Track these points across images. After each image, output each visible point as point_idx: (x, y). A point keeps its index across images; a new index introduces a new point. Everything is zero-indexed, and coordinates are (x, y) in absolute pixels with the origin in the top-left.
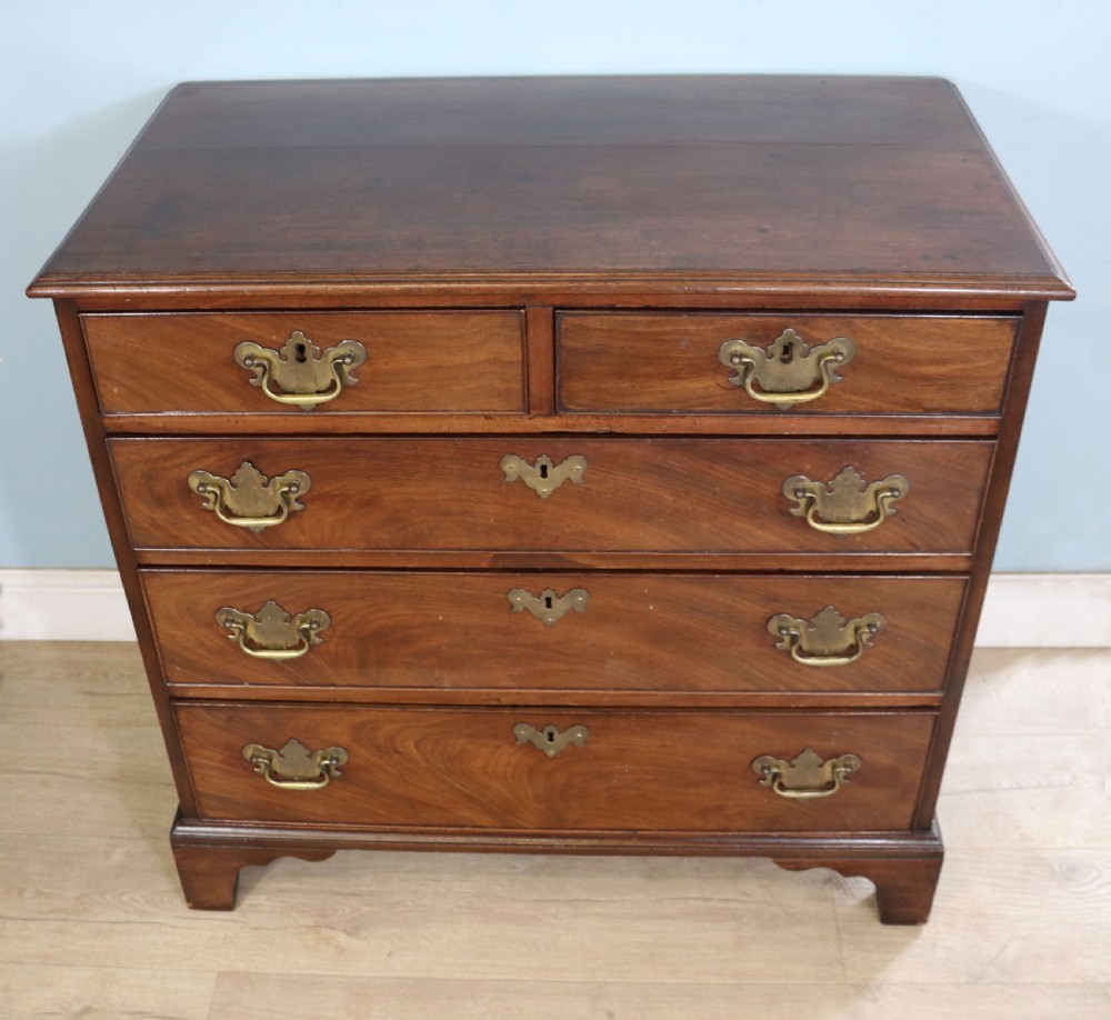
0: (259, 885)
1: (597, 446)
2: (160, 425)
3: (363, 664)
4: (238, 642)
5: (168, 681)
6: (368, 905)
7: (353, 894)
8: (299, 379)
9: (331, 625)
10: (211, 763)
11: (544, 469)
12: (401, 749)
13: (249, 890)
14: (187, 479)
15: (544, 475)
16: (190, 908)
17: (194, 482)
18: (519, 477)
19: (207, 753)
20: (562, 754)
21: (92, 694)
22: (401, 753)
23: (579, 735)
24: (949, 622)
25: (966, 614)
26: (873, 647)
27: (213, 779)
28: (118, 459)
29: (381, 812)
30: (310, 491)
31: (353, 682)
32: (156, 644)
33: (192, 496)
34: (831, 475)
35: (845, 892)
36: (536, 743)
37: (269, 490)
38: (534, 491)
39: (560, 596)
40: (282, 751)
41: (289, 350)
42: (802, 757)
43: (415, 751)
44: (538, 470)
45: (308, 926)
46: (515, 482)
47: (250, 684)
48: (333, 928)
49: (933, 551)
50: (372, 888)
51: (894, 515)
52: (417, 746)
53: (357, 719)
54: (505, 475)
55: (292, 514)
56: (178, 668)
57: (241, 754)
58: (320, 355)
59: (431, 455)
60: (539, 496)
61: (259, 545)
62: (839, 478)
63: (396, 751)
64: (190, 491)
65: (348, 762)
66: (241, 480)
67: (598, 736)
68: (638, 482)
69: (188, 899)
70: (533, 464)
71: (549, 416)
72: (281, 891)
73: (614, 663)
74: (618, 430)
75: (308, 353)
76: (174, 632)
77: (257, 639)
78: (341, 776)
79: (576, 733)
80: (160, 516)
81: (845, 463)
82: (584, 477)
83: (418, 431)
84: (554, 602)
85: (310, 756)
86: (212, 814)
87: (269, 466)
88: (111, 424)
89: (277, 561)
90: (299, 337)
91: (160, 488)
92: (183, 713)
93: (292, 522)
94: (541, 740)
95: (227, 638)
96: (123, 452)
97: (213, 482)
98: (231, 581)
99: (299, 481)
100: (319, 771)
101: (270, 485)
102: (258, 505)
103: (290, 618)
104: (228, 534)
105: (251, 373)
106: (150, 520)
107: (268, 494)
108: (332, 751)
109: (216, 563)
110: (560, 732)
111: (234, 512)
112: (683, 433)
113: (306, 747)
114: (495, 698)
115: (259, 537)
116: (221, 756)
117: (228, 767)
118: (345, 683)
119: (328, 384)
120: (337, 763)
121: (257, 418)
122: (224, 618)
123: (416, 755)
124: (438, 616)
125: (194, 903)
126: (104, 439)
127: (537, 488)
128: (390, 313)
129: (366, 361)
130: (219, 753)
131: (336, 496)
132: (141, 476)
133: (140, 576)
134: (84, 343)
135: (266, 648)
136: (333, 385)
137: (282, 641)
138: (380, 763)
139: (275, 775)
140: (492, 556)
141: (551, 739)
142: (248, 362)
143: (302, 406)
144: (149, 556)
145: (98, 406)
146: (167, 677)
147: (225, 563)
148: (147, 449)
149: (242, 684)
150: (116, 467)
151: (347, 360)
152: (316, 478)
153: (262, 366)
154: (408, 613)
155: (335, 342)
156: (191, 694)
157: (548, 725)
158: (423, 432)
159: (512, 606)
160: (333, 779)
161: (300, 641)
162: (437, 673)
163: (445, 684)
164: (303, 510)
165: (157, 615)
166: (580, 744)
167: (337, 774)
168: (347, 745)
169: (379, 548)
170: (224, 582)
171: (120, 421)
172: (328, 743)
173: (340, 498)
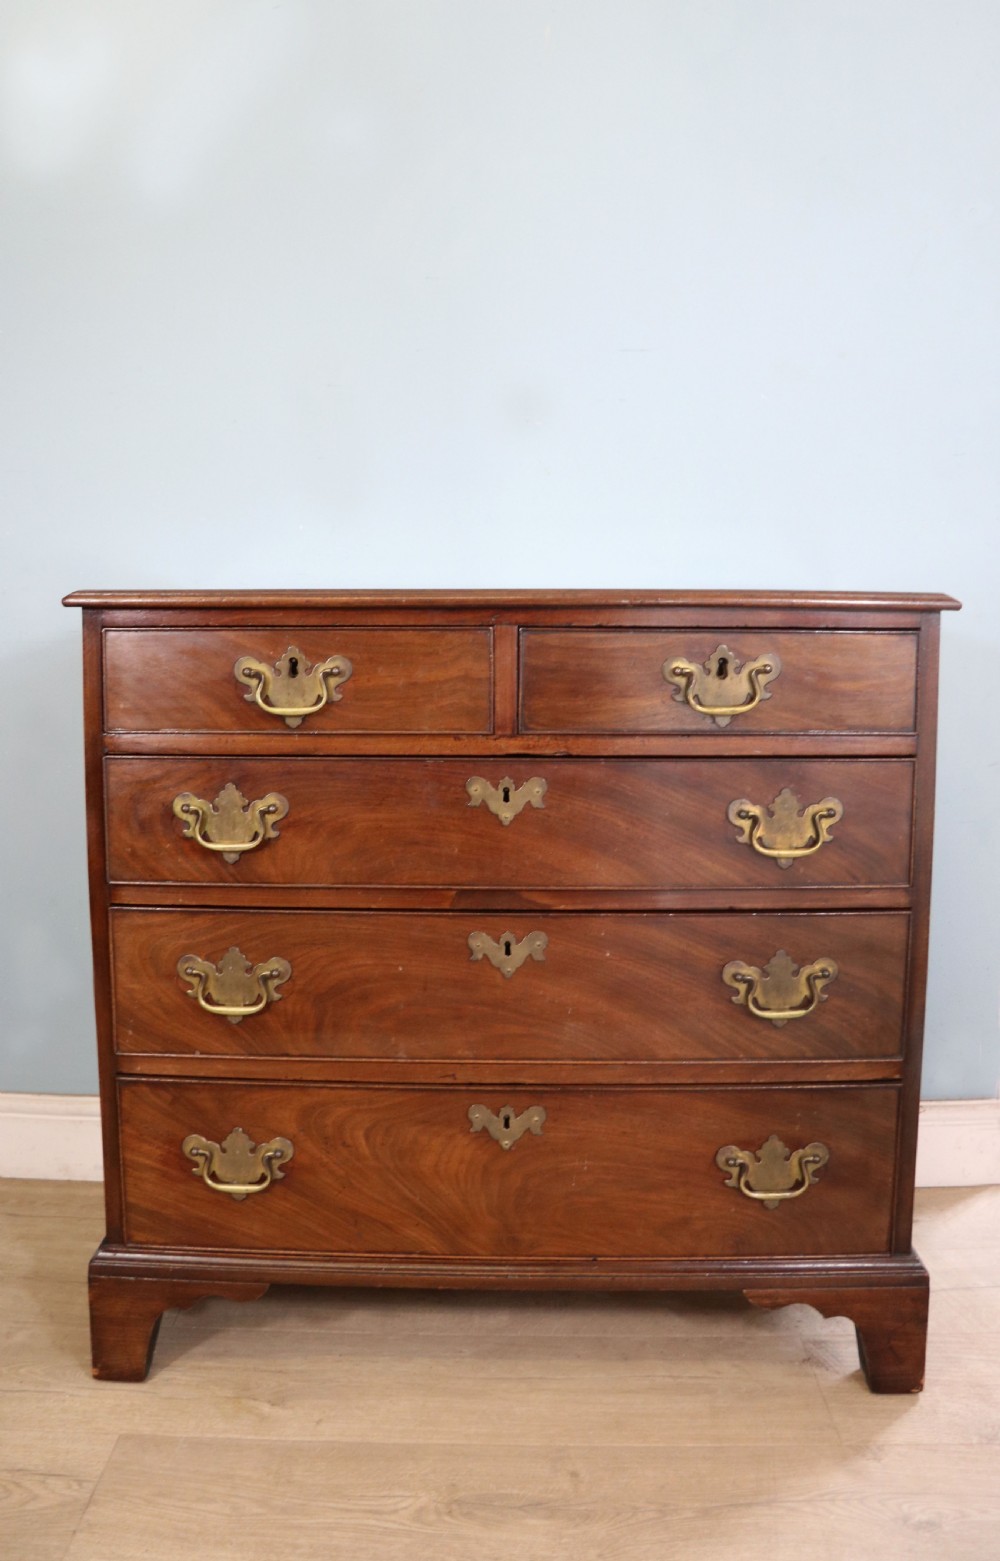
0: (175, 1364)
1: (556, 767)
3: (319, 1029)
4: (196, 999)
5: (118, 1049)
6: (296, 1381)
8: (289, 694)
9: (290, 977)
10: (147, 1162)
11: (506, 792)
12: (349, 1141)
14: (172, 802)
15: (506, 799)
16: (96, 1378)
17: (177, 806)
18: (483, 801)
19: (146, 1147)
20: (517, 1145)
22: (349, 1146)
23: (536, 1119)
24: (898, 969)
25: (913, 959)
26: (827, 1000)
27: (146, 1189)
28: (112, 779)
30: (285, 816)
31: (308, 1052)
32: (114, 1000)
33: (174, 821)
34: (770, 798)
35: (827, 1370)
36: (492, 1129)
37: (248, 814)
38: (497, 816)
39: (519, 941)
40: (225, 1144)
41: (284, 664)
42: (767, 1146)
43: (363, 1142)
44: (501, 794)
45: (228, 1397)
46: (480, 807)
47: (201, 1053)
48: (255, 1399)
49: (873, 883)
50: (302, 1368)
51: (831, 842)
52: (367, 1137)
53: (307, 1100)
54: (469, 798)
55: (266, 842)
56: (130, 1032)
57: (181, 1149)
58: (309, 671)
59: (403, 777)
60: (501, 822)
61: (231, 879)
62: (778, 800)
63: (344, 1144)
64: (173, 816)
65: (291, 1159)
66: (223, 803)
67: (555, 1120)
68: (594, 807)
69: (95, 1363)
70: (496, 786)
71: (512, 736)
73: (572, 1025)
74: (575, 752)
75: (300, 668)
76: (131, 986)
77: (215, 997)
78: (284, 1177)
79: (533, 1117)
80: (141, 845)
81: (782, 785)
82: (545, 798)
83: (392, 753)
84: (513, 948)
85: (253, 1150)
86: (139, 1236)
87: (251, 788)
88: (112, 744)
89: (246, 900)
90: (293, 651)
91: (145, 811)
92: (127, 1092)
93: (266, 852)
94: (496, 1126)
95: (187, 994)
96: (119, 772)
97: (196, 803)
98: (201, 922)
99: (278, 803)
100: (261, 1170)
101: (250, 809)
102: (236, 831)
103: (251, 968)
104: (203, 865)
105: (247, 688)
106: (129, 850)
107: (246, 819)
108: (277, 1143)
109: (187, 903)
110: (517, 1116)
111: (212, 838)
112: (633, 754)
113: (251, 1137)
114: (451, 1073)
115: (232, 870)
116: (159, 1152)
117: (165, 1168)
118: (298, 1053)
119: (314, 700)
120: (281, 1157)
121: (245, 738)
122: (186, 966)
123: (364, 1149)
124: (398, 966)
125: (101, 1369)
126: (101, 758)
127: (499, 813)
128: (376, 630)
129: (351, 675)
130: (158, 1148)
131: (310, 822)
132: (131, 799)
133: (110, 915)
134: (102, 658)
135: (223, 1005)
136: (319, 699)
137: (240, 997)
138: (326, 1160)
139: (214, 1177)
140: (454, 893)
141: (507, 1125)
142: (247, 672)
143: (289, 721)
144: (123, 893)
145: (103, 723)
146: (118, 1044)
147: (194, 903)
148: (138, 768)
149: (194, 1053)
150: (108, 787)
151: (335, 671)
152: (294, 801)
153: (258, 675)
154: (369, 962)
155: (323, 658)
156: (139, 1068)
157: (504, 1106)
158: (396, 753)
159: (471, 952)
160: (274, 1182)
161: (259, 995)
162: (393, 1039)
163: (401, 1054)
164: (277, 838)
165: (120, 965)
166: (537, 1131)
167: (280, 1175)
168: (294, 1136)
169: (346, 883)
170: (192, 923)
171: (120, 741)
172: (275, 1133)
173: (315, 825)
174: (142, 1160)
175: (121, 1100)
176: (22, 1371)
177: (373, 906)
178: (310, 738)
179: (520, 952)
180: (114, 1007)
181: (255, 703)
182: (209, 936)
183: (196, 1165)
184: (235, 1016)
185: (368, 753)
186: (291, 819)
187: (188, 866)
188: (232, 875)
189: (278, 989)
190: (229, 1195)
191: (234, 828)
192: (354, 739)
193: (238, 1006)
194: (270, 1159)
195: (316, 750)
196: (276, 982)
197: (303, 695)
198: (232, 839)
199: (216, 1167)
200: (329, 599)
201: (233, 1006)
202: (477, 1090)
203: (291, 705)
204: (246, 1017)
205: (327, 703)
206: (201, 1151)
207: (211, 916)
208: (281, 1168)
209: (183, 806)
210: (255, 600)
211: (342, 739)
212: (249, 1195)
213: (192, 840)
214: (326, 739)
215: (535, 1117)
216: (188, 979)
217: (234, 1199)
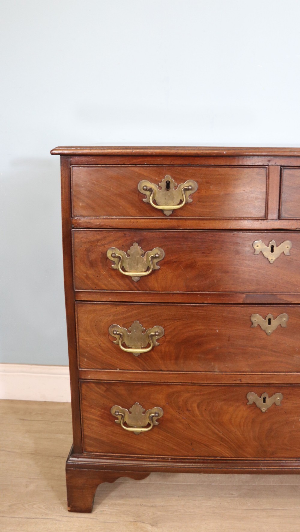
0: (104, 502)
1: (296, 236)
2: (98, 224)
3: (177, 358)
4: (118, 345)
5: (80, 367)
6: (160, 511)
7: (153, 506)
8: (166, 199)
9: (164, 335)
10: (94, 417)
11: (272, 247)
12: (190, 409)
13: (99, 504)
14: (106, 252)
15: (272, 251)
16: (69, 511)
17: (109, 254)
18: (261, 252)
19: (93, 411)
20: (269, 410)
21: (23, 420)
22: (190, 411)
28: (76, 240)
29: (175, 447)
30: (163, 259)
31: (172, 369)
32: (78, 345)
33: (107, 261)
36: (257, 404)
37: (145, 258)
38: (267, 259)
39: (275, 318)
40: (131, 410)
41: (163, 184)
43: (196, 408)
44: (270, 248)
45: (130, 521)
46: (259, 254)
47: (120, 370)
48: (143, 523)
50: (162, 504)
52: (198, 406)
53: (170, 391)
54: (255, 250)
55: (154, 271)
56: (86, 360)
57: (110, 412)
58: (176, 187)
59: (222, 240)
60: (269, 261)
61: (135, 289)
63: (187, 410)
64: (107, 258)
65: (163, 417)
66: (132, 252)
67: (287, 399)
69: (69, 506)
70: (268, 245)
71: (276, 220)
72: (115, 504)
73: (298, 357)
75: (171, 185)
77: (127, 344)
78: (159, 424)
79: (277, 397)
80: (91, 272)
82: (290, 251)
83: (217, 228)
84: (272, 321)
85: (144, 413)
86: (89, 449)
87: (146, 245)
88: (75, 223)
89: (142, 299)
90: (168, 177)
91: (93, 256)
92: (84, 386)
93: (153, 276)
94: (259, 402)
95: (113, 342)
96: (79, 237)
97: (119, 253)
98: (120, 309)
99: (159, 253)
100: (148, 421)
101: (145, 256)
102: (138, 266)
103: (145, 330)
104: (121, 282)
105: (144, 196)
106: (85, 275)
107: (143, 260)
108: (156, 409)
109: (113, 300)
110: (269, 397)
111: (126, 270)
113: (143, 407)
114: (239, 379)
115: (136, 285)
116: (99, 413)
117: (103, 420)
118: (167, 370)
119: (178, 202)
120: (158, 416)
121: (143, 220)
122: (113, 330)
123: (197, 412)
124: (216, 330)
125: (72, 508)
126: (71, 230)
127: (269, 258)
128: (210, 167)
129: (197, 190)
130: (99, 411)
131: (175, 262)
132: (85, 250)
133: (76, 305)
134: (70, 180)
135: (131, 348)
136: (181, 202)
137: (139, 344)
138: (178, 417)
139: (125, 424)
140: (245, 296)
141: (264, 401)
142: (145, 188)
143: (165, 212)
144: (82, 295)
145: (71, 213)
146: (80, 365)
147: (117, 300)
148: (90, 235)
149: (116, 369)
150: (74, 244)
151: (190, 188)
152: (167, 252)
153: (151, 190)
154: (202, 328)
155: (184, 181)
156: (89, 377)
157: (263, 393)
158: (219, 228)
159: (252, 324)
160: (154, 426)
161: (148, 343)
162: (212, 363)
163: (216, 370)
164: (159, 270)
165: (80, 328)
166: (278, 404)
167: (157, 423)
168: (164, 406)
170: (116, 310)
171: (80, 221)
172: (154, 405)
173: (177, 263)
174: (92, 416)
175: (81, 390)
176: (35, 506)
177: (205, 302)
178: (176, 221)
179: (275, 323)
180: (78, 348)
181: (149, 204)
182: (124, 316)
183: (117, 419)
184: (137, 353)
185: (204, 228)
186: (165, 261)
187: (114, 283)
188: (136, 287)
189: (157, 340)
190: (133, 432)
191: (137, 264)
192: (197, 221)
193: (139, 348)
194: (153, 416)
195: (179, 226)
196: (157, 337)
197: (173, 200)
198: (137, 270)
199: (126, 420)
200: (187, 151)
201: (136, 348)
202: (251, 387)
203: (167, 204)
204: (142, 354)
205: (185, 204)
206: (120, 413)
207: (125, 306)
208: (157, 421)
209: (112, 254)
210: (149, 151)
211: (192, 221)
212: (141, 433)
213: (116, 270)
214: (184, 221)
215: (278, 398)
216: (114, 335)
217: (135, 434)
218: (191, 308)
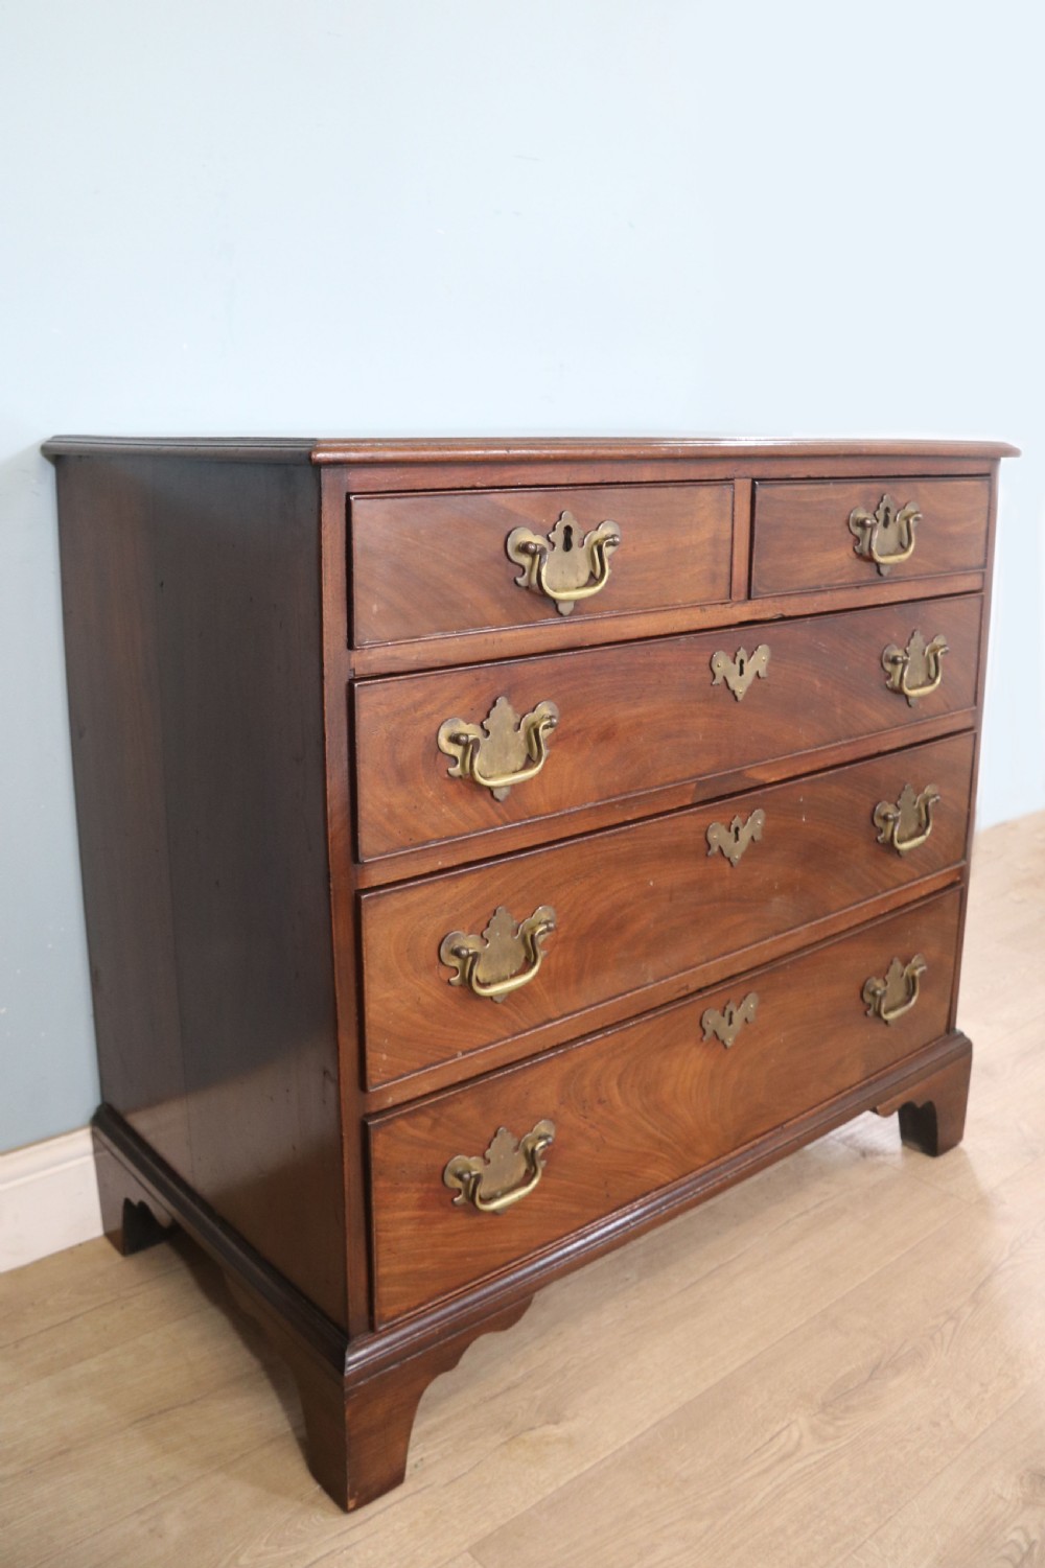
1: (775, 632)
2: (414, 658)
3: (579, 977)
5: (370, 1084)
6: (537, 1388)
8: (564, 575)
10: (403, 1214)
11: (741, 664)
12: (604, 1096)
14: (437, 732)
15: (741, 671)
16: (351, 1510)
17: (443, 737)
18: (724, 677)
19: (401, 1197)
20: (738, 1039)
22: (603, 1101)
23: (752, 1006)
24: (965, 784)
27: (399, 1248)
28: (366, 715)
30: (556, 729)
31: (568, 1009)
32: (366, 1022)
33: (439, 759)
34: (907, 640)
36: (720, 1031)
37: (521, 733)
38: (735, 691)
39: (744, 823)
40: (489, 1152)
41: (558, 535)
42: (892, 970)
43: (616, 1093)
44: (737, 666)
45: (505, 1443)
46: (722, 684)
47: (463, 1052)
48: (532, 1429)
49: (958, 709)
50: (522, 1372)
52: (619, 1084)
53: (567, 1065)
54: (714, 676)
56: (384, 1057)
57: (442, 1181)
58: (581, 541)
59: (660, 662)
60: (738, 697)
61: (497, 822)
62: (912, 642)
63: (601, 1102)
64: (439, 750)
65: (555, 1139)
66: (494, 725)
67: (765, 1001)
68: (798, 669)
70: (735, 659)
71: (744, 602)
73: (777, 899)
74: (788, 613)
75: (573, 538)
76: (387, 995)
77: (483, 975)
78: (546, 1164)
79: (750, 1004)
80: (399, 800)
81: (914, 628)
82: (767, 669)
83: (652, 635)
84: (740, 832)
85: (517, 1147)
86: (392, 1312)
87: (523, 699)
88: (363, 664)
90: (568, 518)
91: (405, 754)
92: (380, 1136)
94: (723, 1027)
95: (450, 984)
96: (374, 704)
98: (464, 886)
99: (551, 713)
100: (525, 1166)
101: (522, 727)
102: (507, 759)
103: (520, 927)
104: (470, 811)
105: (520, 569)
106: (386, 810)
107: (518, 740)
108: (541, 1128)
109: (446, 866)
110: (738, 1009)
111: (490, 774)
112: (825, 610)
113: (515, 1133)
114: (685, 985)
115: (501, 810)
116: (416, 1196)
117: (425, 1212)
118: (558, 1014)
119: (586, 579)
121: (513, 635)
122: (449, 948)
123: (617, 1099)
124: (649, 881)
125: (358, 1495)
126: (349, 686)
127: (737, 688)
130: (416, 1191)
131: (579, 731)
132: (387, 739)
133: (363, 906)
134: (350, 539)
135: (493, 984)
136: (592, 577)
137: (507, 969)
138: (583, 1127)
140: (694, 785)
141: (730, 1022)
142: (523, 547)
143: (563, 607)
144: (378, 872)
145: (352, 635)
146: (371, 1078)
147: (455, 864)
149: (455, 1056)
150: (359, 727)
152: (560, 711)
154: (625, 885)
155: (595, 525)
156: (391, 1101)
157: (728, 1004)
159: (709, 847)
161: (528, 959)
162: (643, 965)
163: (650, 979)
166: (751, 1018)
168: (555, 1112)
169: (609, 798)
170: (455, 890)
171: (370, 658)
172: (537, 1119)
173: (582, 733)
174: (397, 1215)
175: (374, 1149)
177: (629, 818)
178: (576, 626)
179: (745, 834)
180: (367, 1030)
182: (474, 902)
183: (458, 1192)
186: (561, 732)
188: (499, 816)
189: (543, 945)
190: (500, 1211)
191: (506, 754)
195: (583, 640)
197: (577, 574)
198: (505, 770)
202: (708, 994)
203: (564, 587)
204: (512, 993)
207: (477, 875)
208: (544, 1156)
209: (449, 736)
212: (521, 1202)
213: (461, 780)
216: (452, 964)
218: (606, 840)
